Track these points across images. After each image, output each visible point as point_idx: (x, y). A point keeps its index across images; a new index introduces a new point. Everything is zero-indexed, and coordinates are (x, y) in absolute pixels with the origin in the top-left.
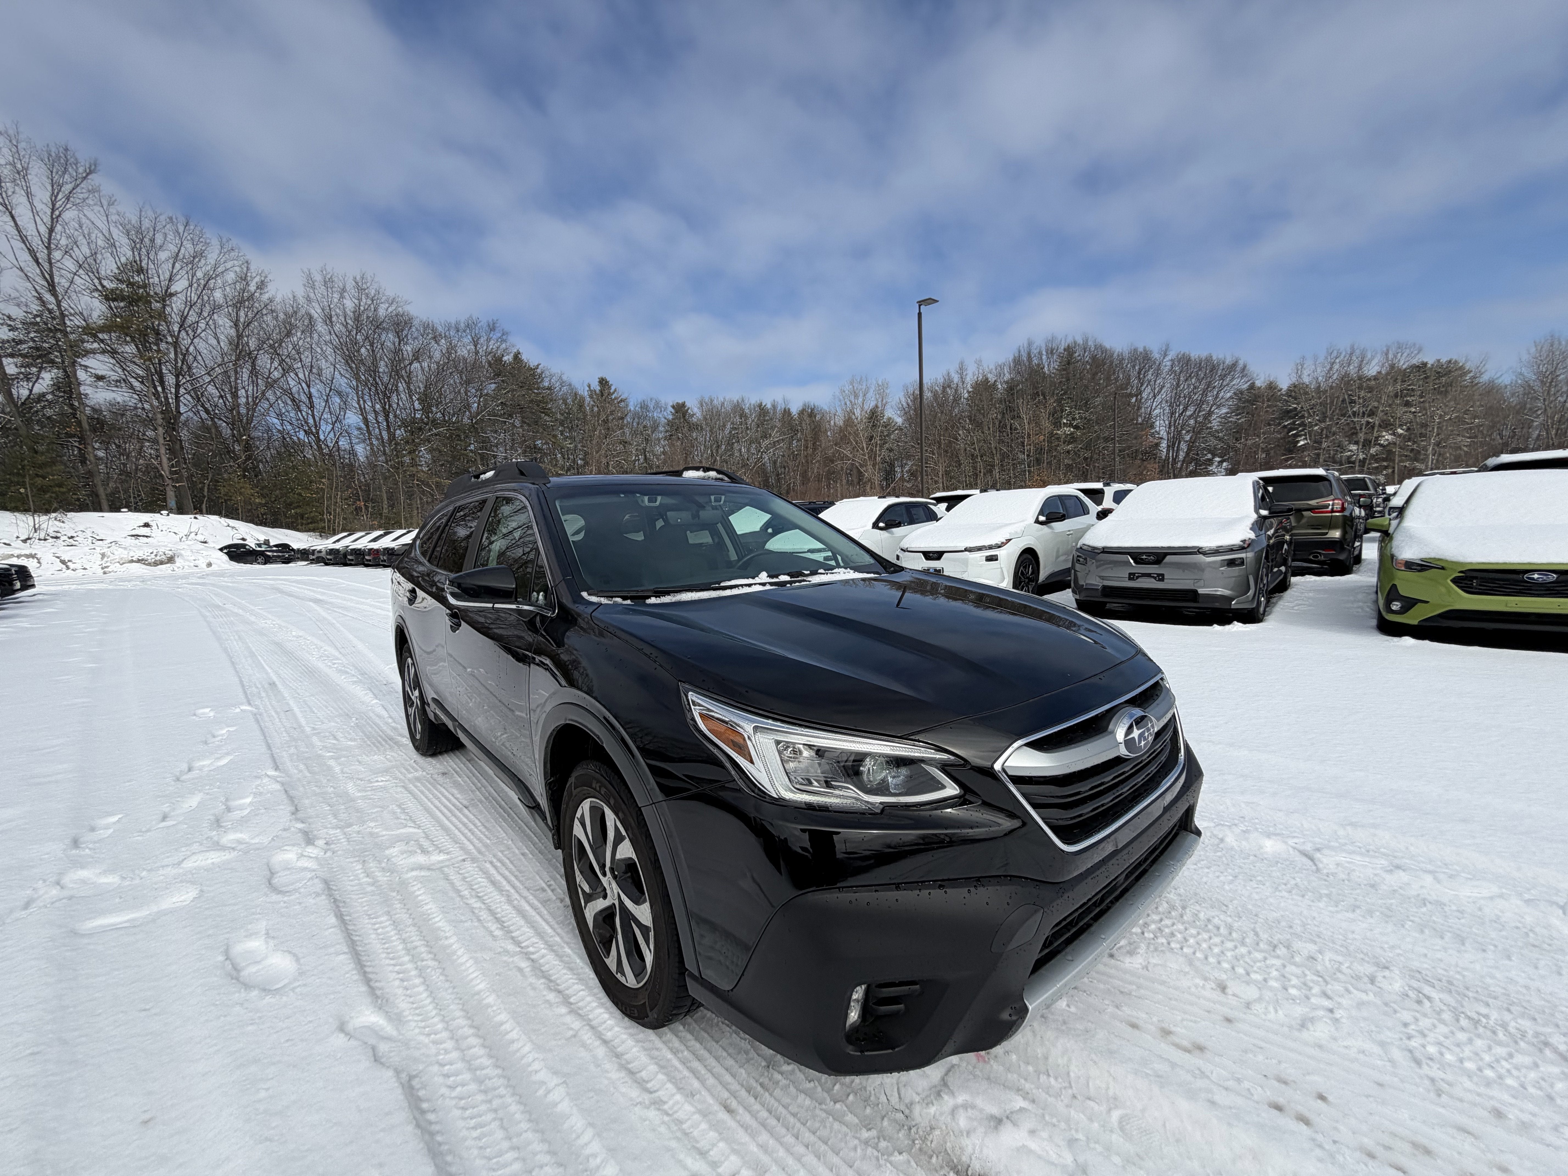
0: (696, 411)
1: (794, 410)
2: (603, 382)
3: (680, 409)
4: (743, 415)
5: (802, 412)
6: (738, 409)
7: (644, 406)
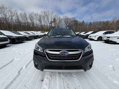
0: (92, 23)
1: (105, 21)
2: (83, 21)
3: (91, 23)
4: (98, 23)
5: (106, 22)
6: (97, 22)
7: (87, 23)
